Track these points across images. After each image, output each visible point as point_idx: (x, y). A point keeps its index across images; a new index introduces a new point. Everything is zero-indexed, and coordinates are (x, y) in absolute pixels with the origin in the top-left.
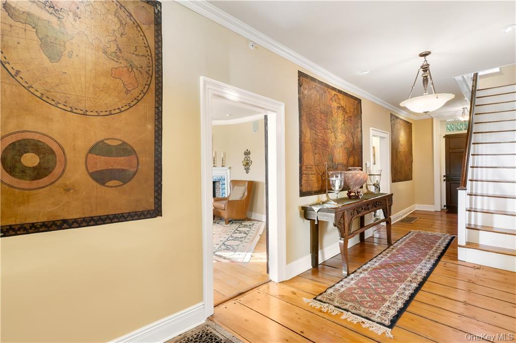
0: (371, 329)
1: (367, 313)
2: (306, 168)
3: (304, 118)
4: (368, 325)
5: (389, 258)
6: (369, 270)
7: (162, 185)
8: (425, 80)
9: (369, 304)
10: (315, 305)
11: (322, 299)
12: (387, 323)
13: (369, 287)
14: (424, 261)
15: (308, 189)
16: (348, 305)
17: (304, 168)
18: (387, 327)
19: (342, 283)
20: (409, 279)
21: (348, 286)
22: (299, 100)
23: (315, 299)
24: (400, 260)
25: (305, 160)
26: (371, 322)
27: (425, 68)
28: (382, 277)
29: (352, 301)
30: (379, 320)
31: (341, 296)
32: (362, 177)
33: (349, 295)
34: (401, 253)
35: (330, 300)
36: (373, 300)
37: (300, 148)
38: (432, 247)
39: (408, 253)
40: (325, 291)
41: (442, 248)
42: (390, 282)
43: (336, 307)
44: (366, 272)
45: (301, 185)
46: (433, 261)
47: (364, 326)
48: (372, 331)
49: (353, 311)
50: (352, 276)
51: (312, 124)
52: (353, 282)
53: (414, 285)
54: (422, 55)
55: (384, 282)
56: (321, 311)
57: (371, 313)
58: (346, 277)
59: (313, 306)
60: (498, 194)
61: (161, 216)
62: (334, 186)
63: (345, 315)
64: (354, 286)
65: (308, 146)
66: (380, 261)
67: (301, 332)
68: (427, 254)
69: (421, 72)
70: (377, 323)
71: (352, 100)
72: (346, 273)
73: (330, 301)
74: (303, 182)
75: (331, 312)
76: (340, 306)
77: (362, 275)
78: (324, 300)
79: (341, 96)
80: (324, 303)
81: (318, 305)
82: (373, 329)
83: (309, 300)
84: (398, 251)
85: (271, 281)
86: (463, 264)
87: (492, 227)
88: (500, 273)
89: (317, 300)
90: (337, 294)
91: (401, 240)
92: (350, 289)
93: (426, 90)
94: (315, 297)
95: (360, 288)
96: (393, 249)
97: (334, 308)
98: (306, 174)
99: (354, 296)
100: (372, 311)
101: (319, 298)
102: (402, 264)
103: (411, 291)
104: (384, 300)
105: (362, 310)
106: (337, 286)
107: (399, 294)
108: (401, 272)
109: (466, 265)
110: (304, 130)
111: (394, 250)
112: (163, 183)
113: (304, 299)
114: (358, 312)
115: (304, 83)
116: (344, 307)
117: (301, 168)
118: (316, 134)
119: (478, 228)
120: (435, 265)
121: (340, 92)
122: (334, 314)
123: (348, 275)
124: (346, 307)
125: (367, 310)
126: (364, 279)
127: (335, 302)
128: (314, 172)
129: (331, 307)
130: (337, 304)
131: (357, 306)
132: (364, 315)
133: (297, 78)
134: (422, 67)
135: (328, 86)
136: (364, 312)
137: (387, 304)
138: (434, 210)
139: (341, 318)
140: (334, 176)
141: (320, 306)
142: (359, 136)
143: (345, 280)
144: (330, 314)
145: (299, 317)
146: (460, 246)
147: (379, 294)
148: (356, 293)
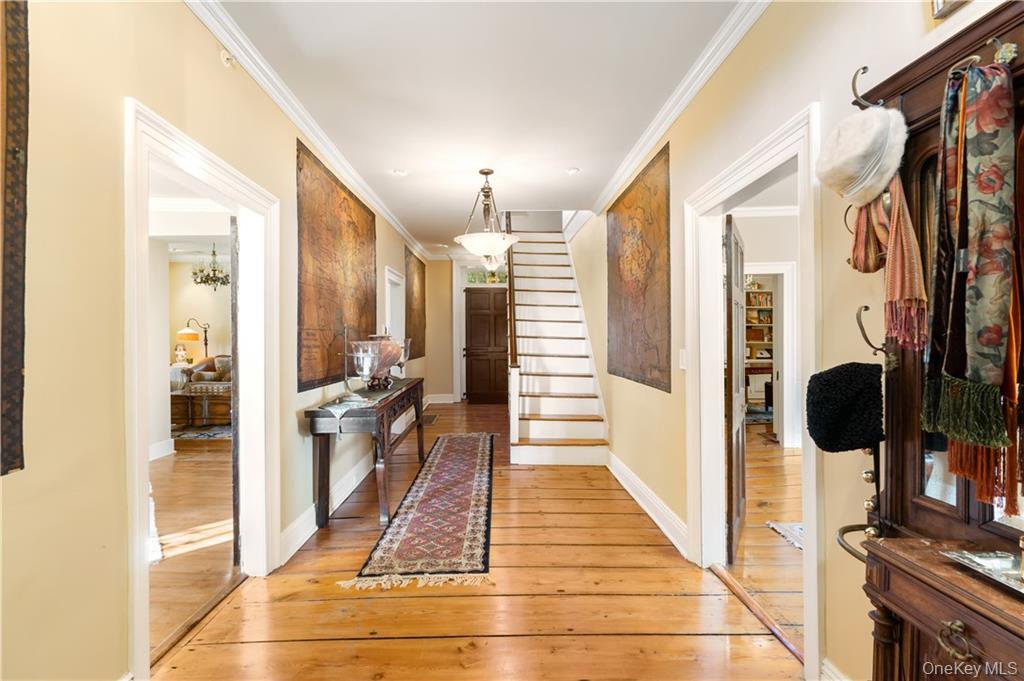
0: (466, 584)
1: (450, 565)
2: (308, 334)
3: (306, 236)
4: (459, 581)
5: (433, 480)
6: (416, 505)
7: (23, 377)
8: (487, 209)
9: (444, 552)
10: (366, 586)
11: (372, 571)
12: (480, 567)
13: (431, 530)
14: (477, 475)
15: (310, 375)
16: (419, 565)
17: (304, 335)
18: (482, 572)
19: (388, 537)
20: (473, 503)
21: (400, 537)
22: (298, 197)
23: (360, 575)
24: (447, 481)
25: (306, 319)
26: (460, 575)
27: (487, 192)
28: (438, 510)
29: (419, 557)
30: (469, 568)
31: (399, 554)
32: (395, 352)
33: (409, 550)
34: (444, 471)
35: (386, 567)
36: (447, 545)
37: (299, 294)
38: (477, 454)
39: (452, 469)
40: (370, 558)
41: (488, 453)
42: (454, 514)
43: (401, 574)
44: (413, 510)
45: (300, 369)
46: (486, 472)
47: (454, 584)
48: (469, 585)
49: (430, 570)
50: (396, 521)
51: (316, 248)
52: (404, 530)
53: (483, 509)
54: (483, 173)
55: (447, 517)
56: (382, 590)
57: (454, 564)
58: (388, 527)
59: (364, 588)
60: (540, 371)
61: (22, 467)
62: (362, 370)
63: (422, 580)
64: (410, 535)
65: (310, 291)
66: (423, 489)
67: (372, 634)
68: (475, 464)
69: (482, 198)
70: (469, 572)
71: (366, 214)
72: (387, 519)
73: (388, 569)
74: (303, 362)
75: (398, 586)
76: (407, 570)
77: (410, 517)
78: (378, 572)
79: (352, 203)
80: (380, 575)
81: (371, 583)
82: (468, 582)
83: (352, 582)
84: (438, 468)
85: (247, 577)
86: (516, 467)
87: (539, 415)
88: (553, 470)
89: (365, 576)
90: (391, 555)
91: (434, 452)
92: (406, 541)
93: (487, 224)
94: (357, 573)
95: (419, 534)
96: (430, 467)
97: (401, 577)
98: (309, 347)
99: (418, 550)
100: (454, 560)
101: (366, 571)
102: (454, 486)
103: (484, 518)
104: (460, 540)
105: (441, 564)
106: (383, 543)
107: (473, 526)
108: (458, 497)
109: (520, 469)
110: (305, 260)
111: (433, 469)
112: (27, 372)
113: (341, 583)
114: (438, 569)
115: (305, 165)
116: (414, 570)
117: (299, 334)
118: (321, 270)
119: (527, 417)
120: (490, 476)
121: (351, 194)
122: (404, 585)
123: (390, 522)
124: (418, 568)
125: (447, 561)
126: (416, 520)
127: (397, 567)
128: (318, 343)
129: (396, 578)
130: (401, 570)
131: (432, 560)
132: (448, 569)
133: (296, 153)
134: (482, 190)
135: (336, 181)
136: (444, 565)
137: (466, 544)
138: (452, 402)
139: (418, 586)
140: (361, 350)
141: (375, 583)
142: (373, 279)
143: (390, 530)
144: (398, 589)
145: (351, 614)
146: (513, 445)
147: (448, 534)
148: (418, 545)
